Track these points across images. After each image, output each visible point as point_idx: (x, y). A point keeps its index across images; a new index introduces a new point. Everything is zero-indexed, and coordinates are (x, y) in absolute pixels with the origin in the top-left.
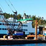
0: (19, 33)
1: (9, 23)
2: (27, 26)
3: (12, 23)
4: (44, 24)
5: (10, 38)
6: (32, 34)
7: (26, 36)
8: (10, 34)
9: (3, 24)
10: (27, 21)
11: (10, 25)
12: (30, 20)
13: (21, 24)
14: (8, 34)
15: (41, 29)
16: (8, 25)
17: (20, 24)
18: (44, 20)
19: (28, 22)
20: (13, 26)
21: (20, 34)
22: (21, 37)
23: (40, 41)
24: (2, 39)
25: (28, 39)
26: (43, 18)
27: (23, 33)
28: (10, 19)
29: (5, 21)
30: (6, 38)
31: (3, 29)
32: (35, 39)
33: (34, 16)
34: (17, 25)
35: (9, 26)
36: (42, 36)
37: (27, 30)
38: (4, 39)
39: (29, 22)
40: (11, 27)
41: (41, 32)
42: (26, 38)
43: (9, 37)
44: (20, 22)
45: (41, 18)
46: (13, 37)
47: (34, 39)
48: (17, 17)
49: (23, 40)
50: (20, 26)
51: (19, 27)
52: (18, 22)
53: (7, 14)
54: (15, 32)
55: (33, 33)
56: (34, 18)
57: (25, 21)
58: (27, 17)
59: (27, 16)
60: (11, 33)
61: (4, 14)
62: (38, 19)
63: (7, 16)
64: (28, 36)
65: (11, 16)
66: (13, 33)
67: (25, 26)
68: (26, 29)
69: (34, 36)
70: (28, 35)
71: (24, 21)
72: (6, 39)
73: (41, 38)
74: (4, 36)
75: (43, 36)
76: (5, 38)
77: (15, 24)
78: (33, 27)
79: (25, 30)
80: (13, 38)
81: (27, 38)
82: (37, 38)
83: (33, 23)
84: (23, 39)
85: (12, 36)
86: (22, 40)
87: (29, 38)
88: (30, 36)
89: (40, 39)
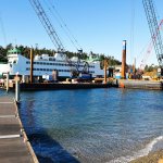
0: (84, 75)
2: (94, 67)
5: (74, 82)
6: (100, 76)
7: (93, 79)
14: (71, 77)
15: (111, 71)
17: (85, 65)
19: (95, 62)
23: (110, 85)
24: (64, 82)
27: (89, 75)
28: (74, 59)
30: (69, 81)
34: (82, 66)
35: (73, 67)
37: (94, 72)
39: (97, 62)
41: (111, 75)
43: (73, 80)
44: (86, 62)
46: (77, 80)
47: (103, 83)
48: (82, 56)
50: (86, 67)
54: (80, 74)
55: (102, 75)
56: (103, 58)
58: (94, 55)
60: (75, 75)
61: (66, 53)
62: (108, 59)
63: (70, 55)
66: (78, 75)
70: (96, 78)
71: (90, 61)
72: (69, 83)
73: (111, 81)
74: (67, 80)
77: (80, 64)
78: (102, 68)
80: (77, 82)
81: (94, 81)
82: (106, 81)
83: (101, 63)
88: (98, 79)
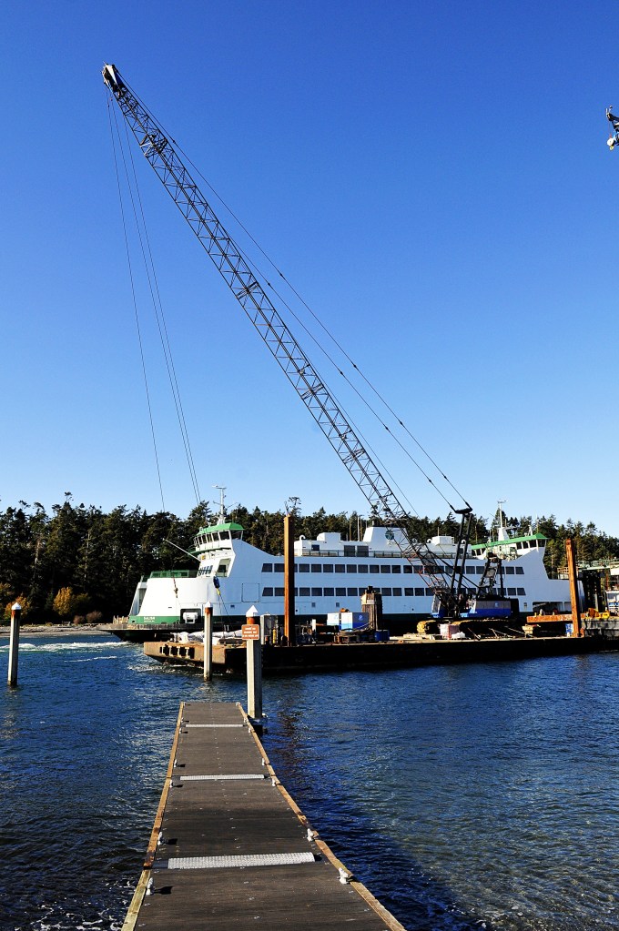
0: (489, 605)
1: (439, 562)
2: (520, 570)
3: (451, 562)
4: (602, 556)
5: (448, 634)
6: (550, 608)
8: (447, 613)
9: (408, 569)
10: (519, 547)
11: (440, 570)
12: (533, 544)
13: (492, 565)
14: (436, 614)
16: (432, 569)
17: (488, 564)
18: (598, 535)
19: (522, 552)
20: (457, 576)
21: (496, 613)
22: (502, 629)
24: (410, 638)
25: (536, 632)
26: (592, 526)
27: (508, 606)
28: (439, 544)
29: (418, 553)
30: (428, 632)
31: (409, 592)
32: (572, 632)
33: (548, 518)
34: (471, 570)
35: (439, 576)
36: (605, 616)
37: (521, 592)
38: (420, 636)
39: (529, 549)
40: (446, 580)
41: (593, 598)
42: (524, 628)
43: (444, 629)
44: (491, 555)
45: (585, 526)
46: (461, 628)
47: (568, 635)
49: (514, 638)
50: (490, 574)
51: (487, 580)
52: (473, 553)
53: (418, 521)
54: (470, 602)
55: (556, 603)
57: (506, 550)
59: (514, 522)
60: (451, 604)
64: (529, 619)
65: (449, 528)
66: (463, 606)
67: (510, 570)
68: (516, 586)
69: (560, 618)
70: (532, 614)
71: (503, 546)
72: (431, 639)
73: (602, 625)
74: (421, 626)
75: (612, 614)
76: (425, 635)
77: (468, 563)
78: (552, 573)
79: (512, 591)
80: (462, 634)
81: (531, 628)
82: (580, 626)
83: (547, 554)
84: (512, 634)
85: (459, 623)
86: (511, 641)
87: (541, 629)
88: (541, 618)
89: (596, 631)
